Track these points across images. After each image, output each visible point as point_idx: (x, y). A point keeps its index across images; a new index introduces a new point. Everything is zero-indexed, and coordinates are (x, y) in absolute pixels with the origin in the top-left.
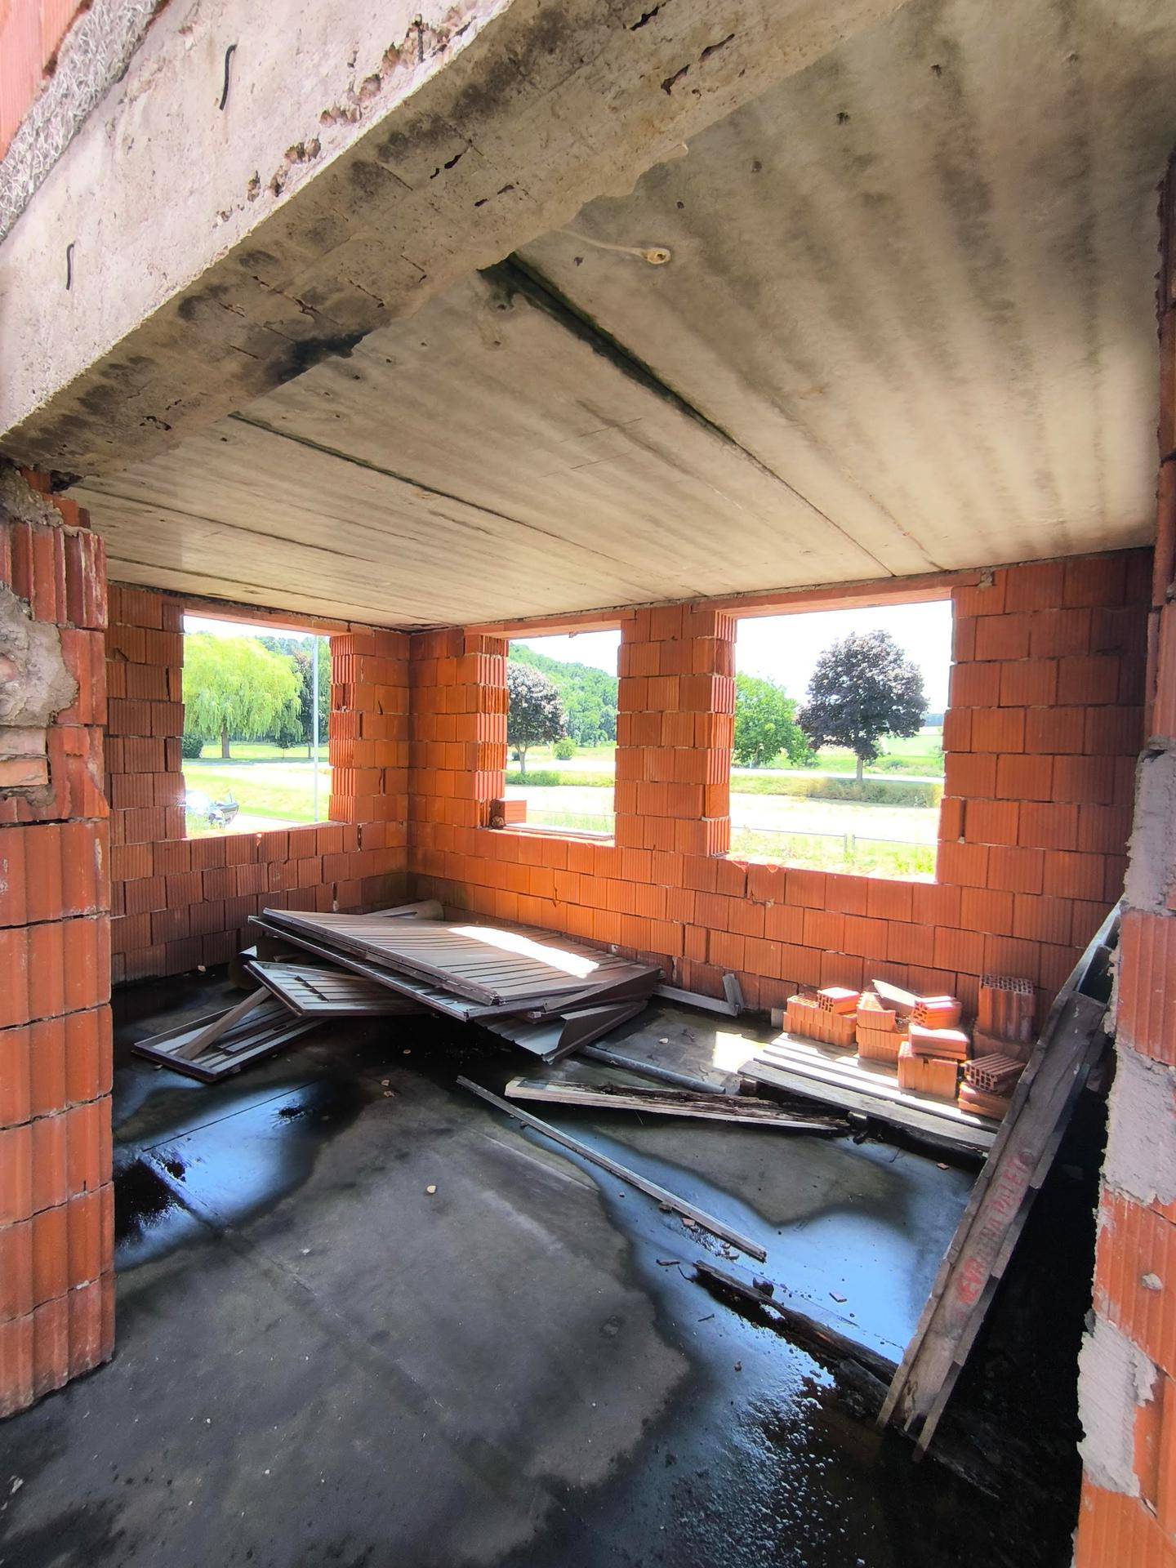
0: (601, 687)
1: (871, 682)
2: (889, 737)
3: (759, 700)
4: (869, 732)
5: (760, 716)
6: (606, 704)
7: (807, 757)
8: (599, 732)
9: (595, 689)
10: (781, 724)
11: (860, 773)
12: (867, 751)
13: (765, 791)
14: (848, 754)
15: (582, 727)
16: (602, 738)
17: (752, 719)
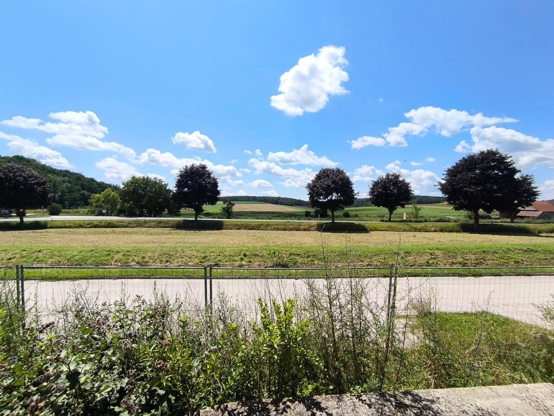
0: (81, 182)
1: (200, 183)
2: (207, 205)
3: (156, 189)
4: (199, 203)
5: (157, 196)
6: (83, 190)
7: (176, 212)
8: (79, 202)
9: (77, 182)
10: (166, 199)
11: (196, 218)
12: (199, 211)
13: (159, 226)
14: (191, 211)
15: (69, 200)
16: (81, 205)
17: (153, 197)
